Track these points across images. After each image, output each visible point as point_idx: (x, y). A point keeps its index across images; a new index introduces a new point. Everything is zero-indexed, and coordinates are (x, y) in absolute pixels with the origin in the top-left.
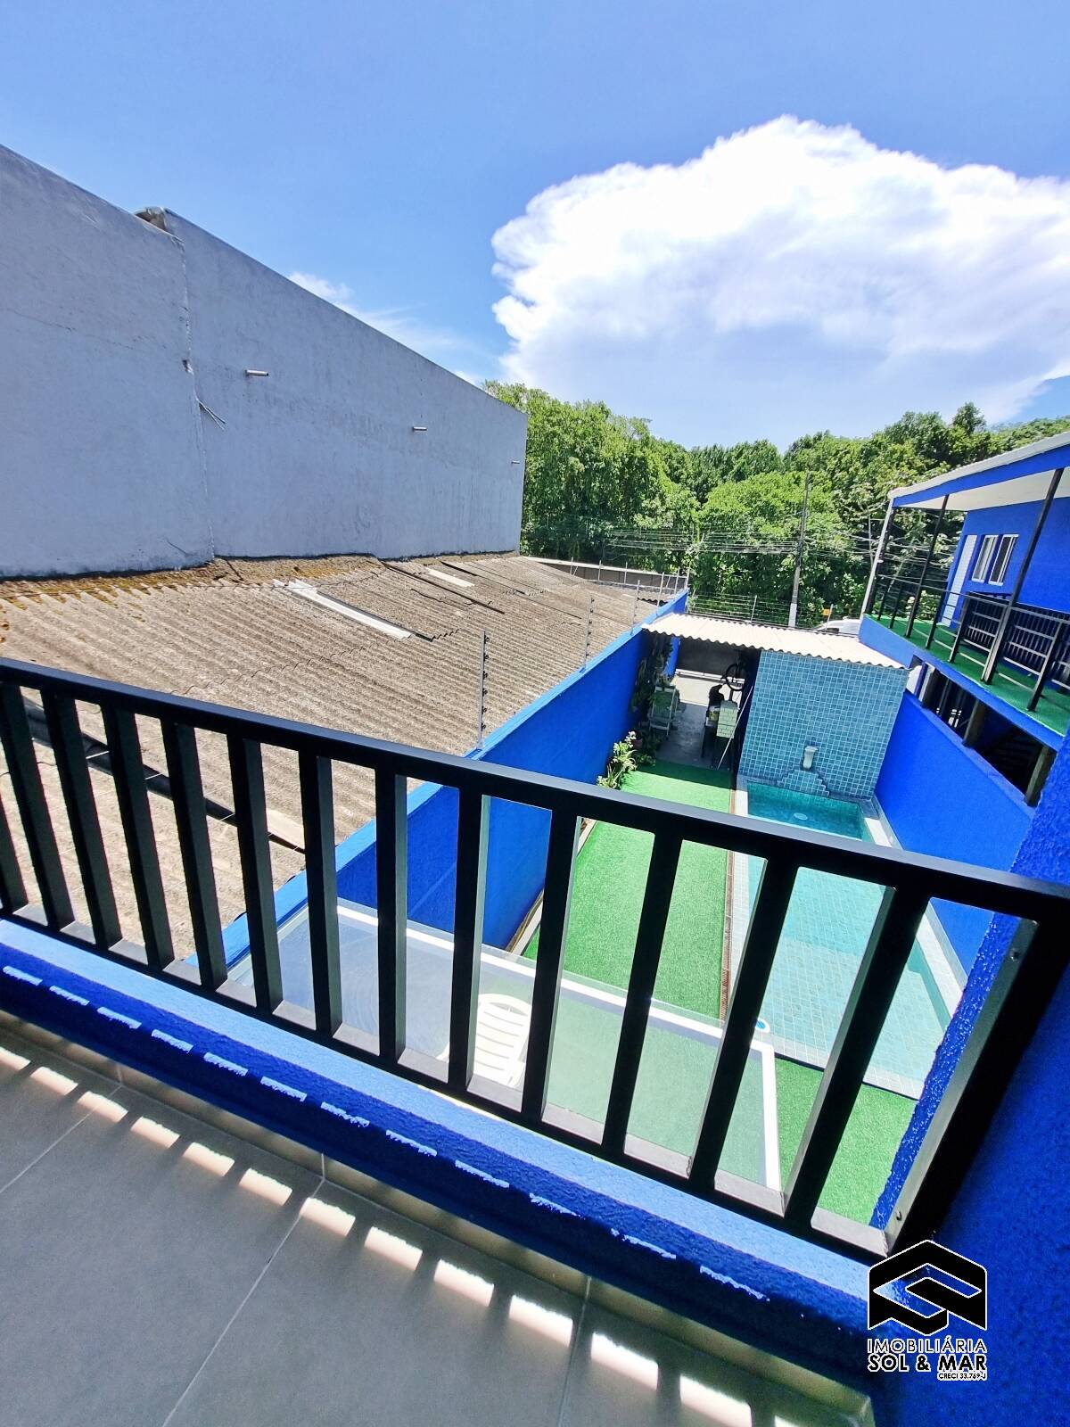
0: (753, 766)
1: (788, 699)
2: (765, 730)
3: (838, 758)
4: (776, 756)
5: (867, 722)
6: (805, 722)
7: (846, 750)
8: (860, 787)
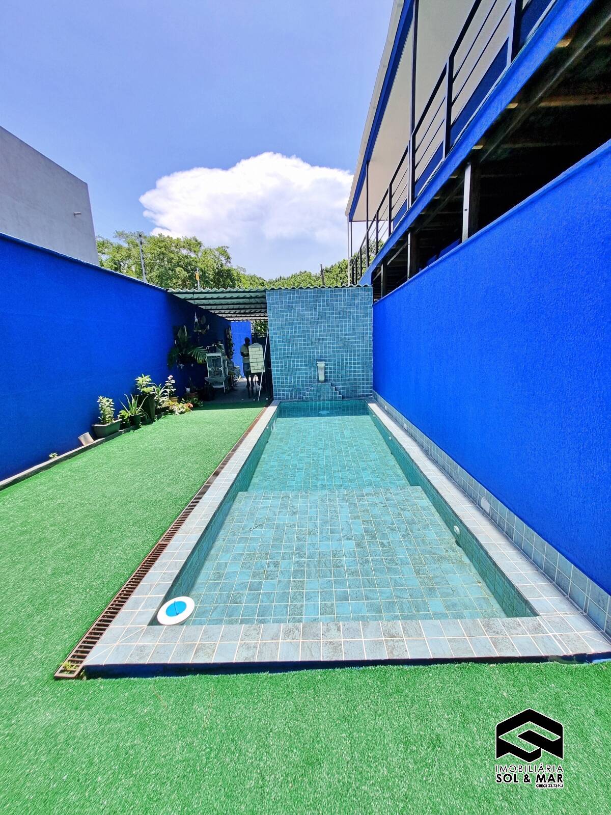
0: (283, 390)
1: (295, 328)
2: (285, 357)
3: (342, 368)
4: (299, 378)
5: (354, 334)
6: (312, 344)
7: (346, 360)
8: (363, 388)
